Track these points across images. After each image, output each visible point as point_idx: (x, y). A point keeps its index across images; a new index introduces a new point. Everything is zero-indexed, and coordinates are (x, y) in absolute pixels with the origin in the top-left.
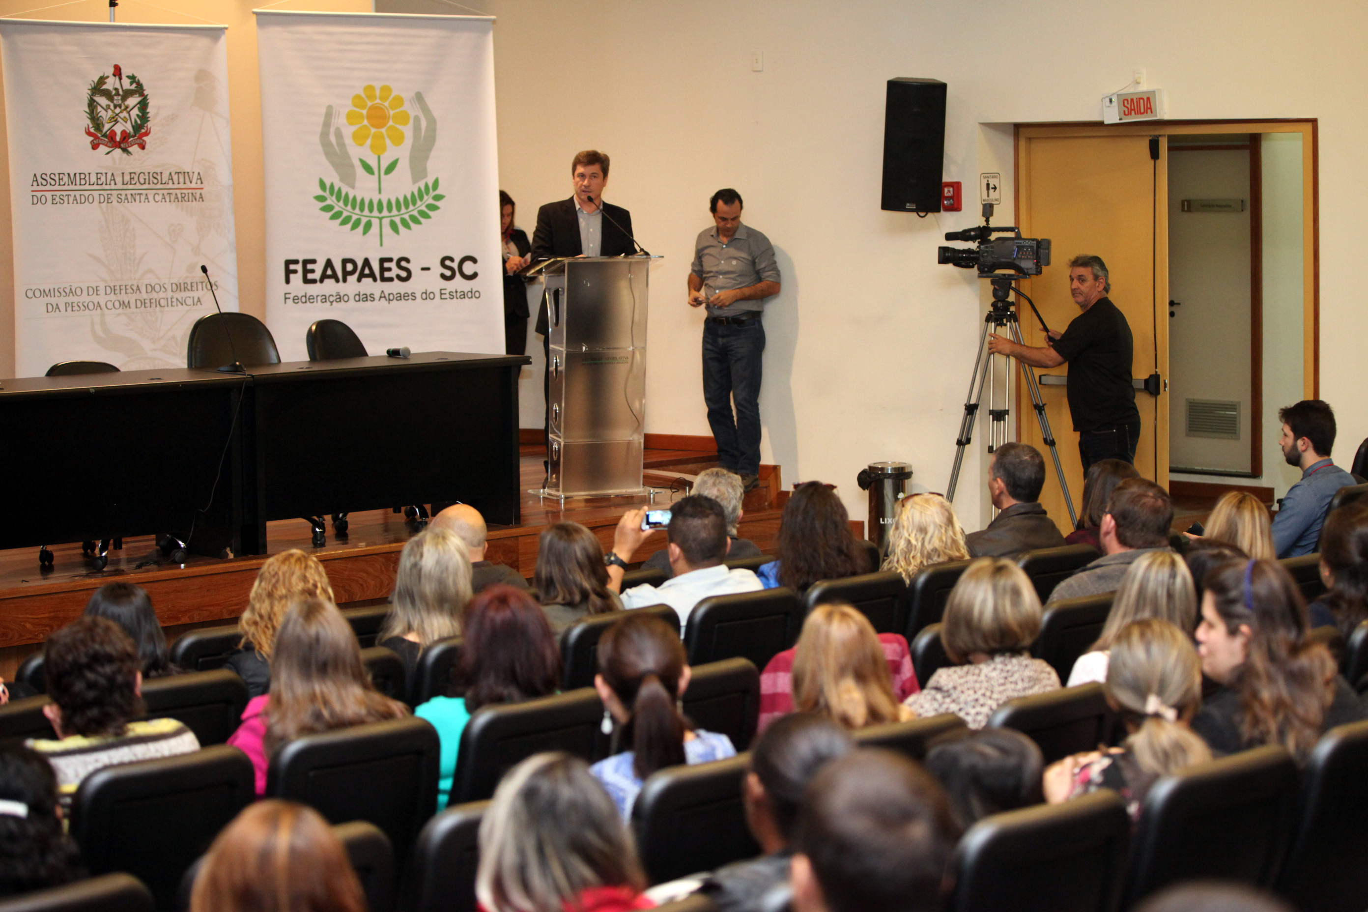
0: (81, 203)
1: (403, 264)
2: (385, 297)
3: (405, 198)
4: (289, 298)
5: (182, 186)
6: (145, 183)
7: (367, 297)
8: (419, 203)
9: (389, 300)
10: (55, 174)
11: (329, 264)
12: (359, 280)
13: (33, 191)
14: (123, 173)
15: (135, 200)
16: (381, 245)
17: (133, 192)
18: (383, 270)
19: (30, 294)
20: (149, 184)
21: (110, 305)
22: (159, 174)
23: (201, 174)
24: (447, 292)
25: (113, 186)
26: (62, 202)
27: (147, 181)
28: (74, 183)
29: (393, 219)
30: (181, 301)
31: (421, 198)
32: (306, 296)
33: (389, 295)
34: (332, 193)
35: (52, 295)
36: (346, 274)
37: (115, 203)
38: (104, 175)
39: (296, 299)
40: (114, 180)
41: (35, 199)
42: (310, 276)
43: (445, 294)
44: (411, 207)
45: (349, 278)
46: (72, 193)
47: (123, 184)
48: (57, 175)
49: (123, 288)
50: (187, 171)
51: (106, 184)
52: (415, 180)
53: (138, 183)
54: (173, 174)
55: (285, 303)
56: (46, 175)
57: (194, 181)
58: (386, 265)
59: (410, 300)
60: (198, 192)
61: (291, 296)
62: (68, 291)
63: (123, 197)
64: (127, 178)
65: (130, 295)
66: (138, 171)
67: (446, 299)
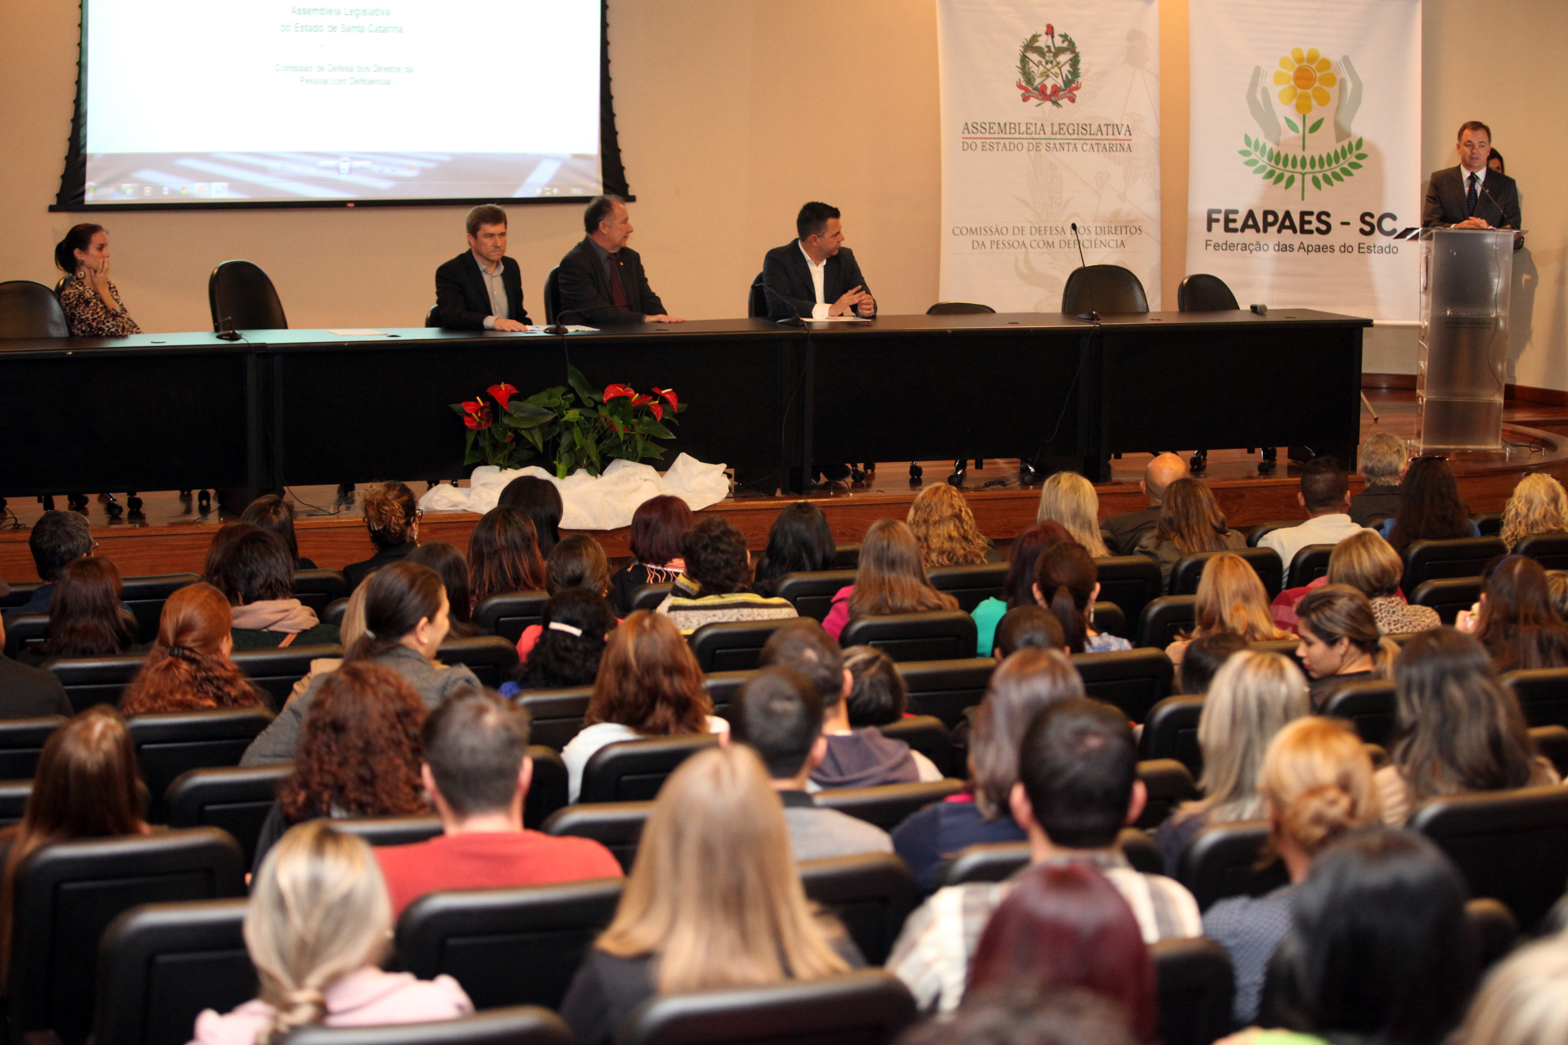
0: (1010, 150)
1: (1324, 218)
2: (1304, 248)
3: (1329, 155)
4: (1210, 245)
5: (1110, 137)
6: (1074, 133)
7: (1286, 248)
8: (1341, 161)
9: (1308, 250)
10: (985, 124)
11: (1251, 214)
12: (1279, 231)
13: (963, 138)
14: (1052, 124)
15: (1063, 149)
16: (1303, 199)
17: (1062, 141)
18: (1303, 222)
19: (957, 231)
20: (1078, 134)
21: (1034, 244)
22: (1088, 126)
23: (1130, 127)
24: (1365, 246)
25: (1042, 136)
26: (991, 148)
27: (1076, 132)
28: (1004, 132)
29: (1317, 175)
30: (1104, 243)
31: (1344, 157)
32: (1226, 245)
33: (1308, 246)
34: (1256, 147)
35: (979, 233)
36: (1267, 225)
37: (1043, 151)
38: (1034, 125)
39: (1216, 247)
40: (1044, 130)
41: (966, 145)
42: (1231, 225)
43: (1363, 248)
44: (1334, 165)
45: (1269, 229)
46: (1002, 141)
47: (1052, 134)
48: (988, 124)
49: (1048, 229)
50: (1116, 123)
51: (1036, 133)
52: (1338, 140)
53: (1067, 133)
54: (1102, 126)
55: (1206, 249)
56: (977, 124)
57: (1123, 132)
58: (1307, 218)
59: (1329, 252)
60: (1126, 143)
61: (1212, 243)
62: (994, 230)
63: (1052, 146)
64: (1056, 129)
65: (1054, 236)
66: (1067, 122)
67: (1364, 253)
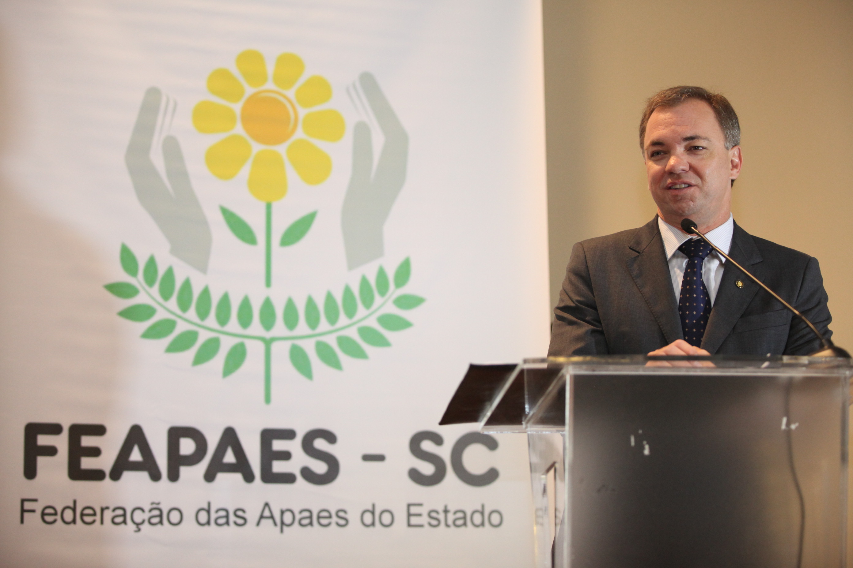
1: (320, 444)
2: (272, 517)
3: (330, 298)
4: (33, 511)
7: (227, 517)
8: (361, 311)
9: (283, 523)
11: (136, 436)
12: (210, 477)
16: (268, 400)
18: (269, 456)
24: (424, 510)
29: (300, 343)
31: (368, 301)
32: (74, 510)
33: (282, 512)
34: (150, 279)
36: (177, 462)
39: (48, 514)
42: (87, 463)
43: (420, 515)
44: (343, 320)
45: (184, 471)
52: (352, 264)
55: (22, 521)
58: (278, 445)
59: (333, 526)
61: (38, 507)
67: (421, 526)
